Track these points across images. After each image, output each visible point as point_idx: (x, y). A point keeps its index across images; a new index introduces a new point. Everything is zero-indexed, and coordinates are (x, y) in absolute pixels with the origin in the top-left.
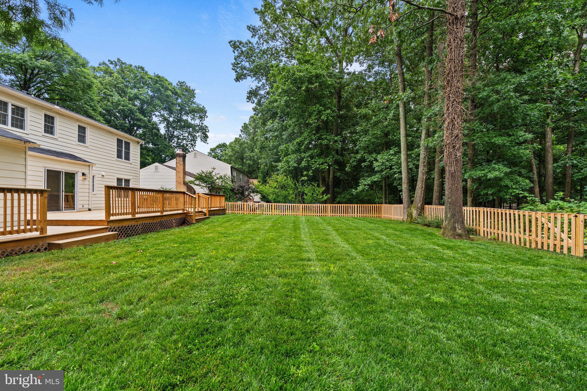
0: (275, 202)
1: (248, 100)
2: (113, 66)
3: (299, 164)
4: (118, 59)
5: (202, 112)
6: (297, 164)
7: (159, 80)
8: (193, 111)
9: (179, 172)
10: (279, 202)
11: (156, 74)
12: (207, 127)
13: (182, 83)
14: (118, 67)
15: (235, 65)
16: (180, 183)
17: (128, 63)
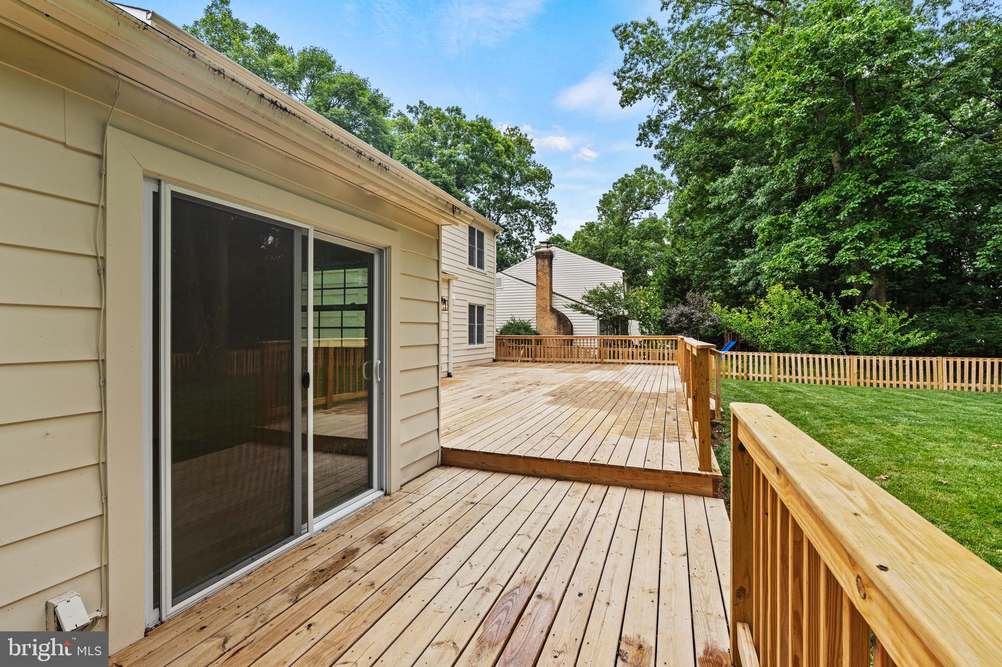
0: (775, 351)
1: (639, 142)
2: (413, 114)
3: (831, 257)
4: (421, 102)
5: (542, 179)
6: (827, 257)
7: (483, 127)
8: (527, 180)
9: (542, 288)
10: (787, 350)
11: (480, 117)
12: (553, 204)
13: (513, 130)
14: (420, 116)
15: (621, 75)
16: (544, 310)
17: (434, 107)
